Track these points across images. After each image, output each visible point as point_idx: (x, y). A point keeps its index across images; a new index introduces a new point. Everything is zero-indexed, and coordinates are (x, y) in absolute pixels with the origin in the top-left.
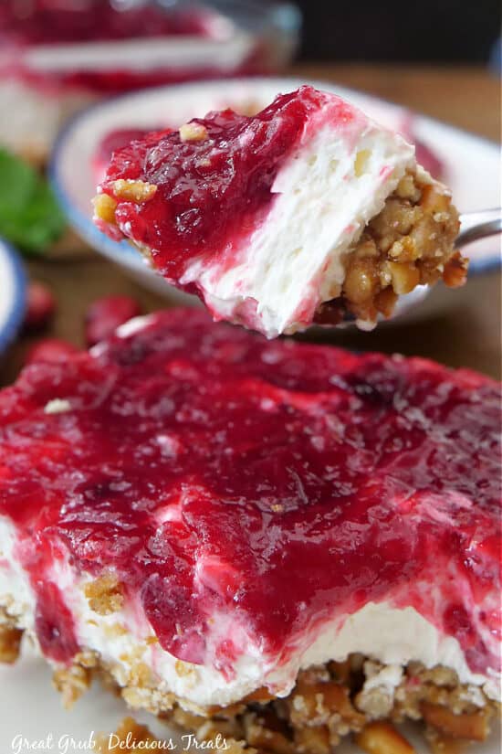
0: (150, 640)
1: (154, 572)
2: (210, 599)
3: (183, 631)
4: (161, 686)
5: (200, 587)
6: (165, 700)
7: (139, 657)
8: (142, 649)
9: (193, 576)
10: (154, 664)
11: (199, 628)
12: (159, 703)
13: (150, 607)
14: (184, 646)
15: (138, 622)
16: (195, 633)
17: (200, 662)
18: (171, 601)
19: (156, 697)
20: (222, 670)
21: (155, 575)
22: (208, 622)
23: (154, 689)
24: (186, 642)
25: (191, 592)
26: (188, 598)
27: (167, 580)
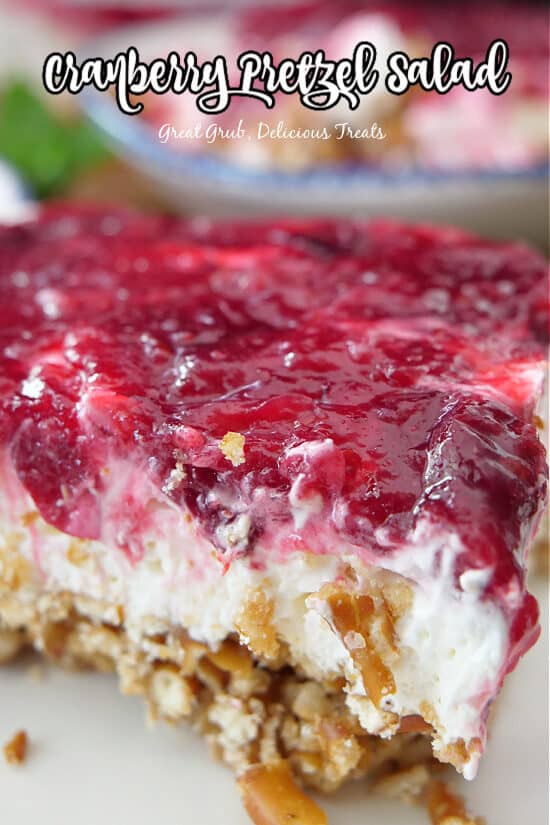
0: (29, 519)
1: (26, 416)
2: (103, 440)
3: (70, 492)
4: (49, 586)
5: (88, 426)
6: (57, 604)
7: (15, 548)
8: (20, 537)
9: (76, 414)
10: (36, 554)
11: (89, 483)
12: (48, 611)
13: (24, 467)
14: (74, 515)
15: (11, 496)
16: (86, 492)
17: (96, 536)
18: (51, 454)
19: (44, 604)
20: (125, 547)
21: (28, 422)
22: (102, 473)
23: (41, 593)
24: (75, 508)
25: (76, 434)
26: (73, 443)
27: (43, 425)
